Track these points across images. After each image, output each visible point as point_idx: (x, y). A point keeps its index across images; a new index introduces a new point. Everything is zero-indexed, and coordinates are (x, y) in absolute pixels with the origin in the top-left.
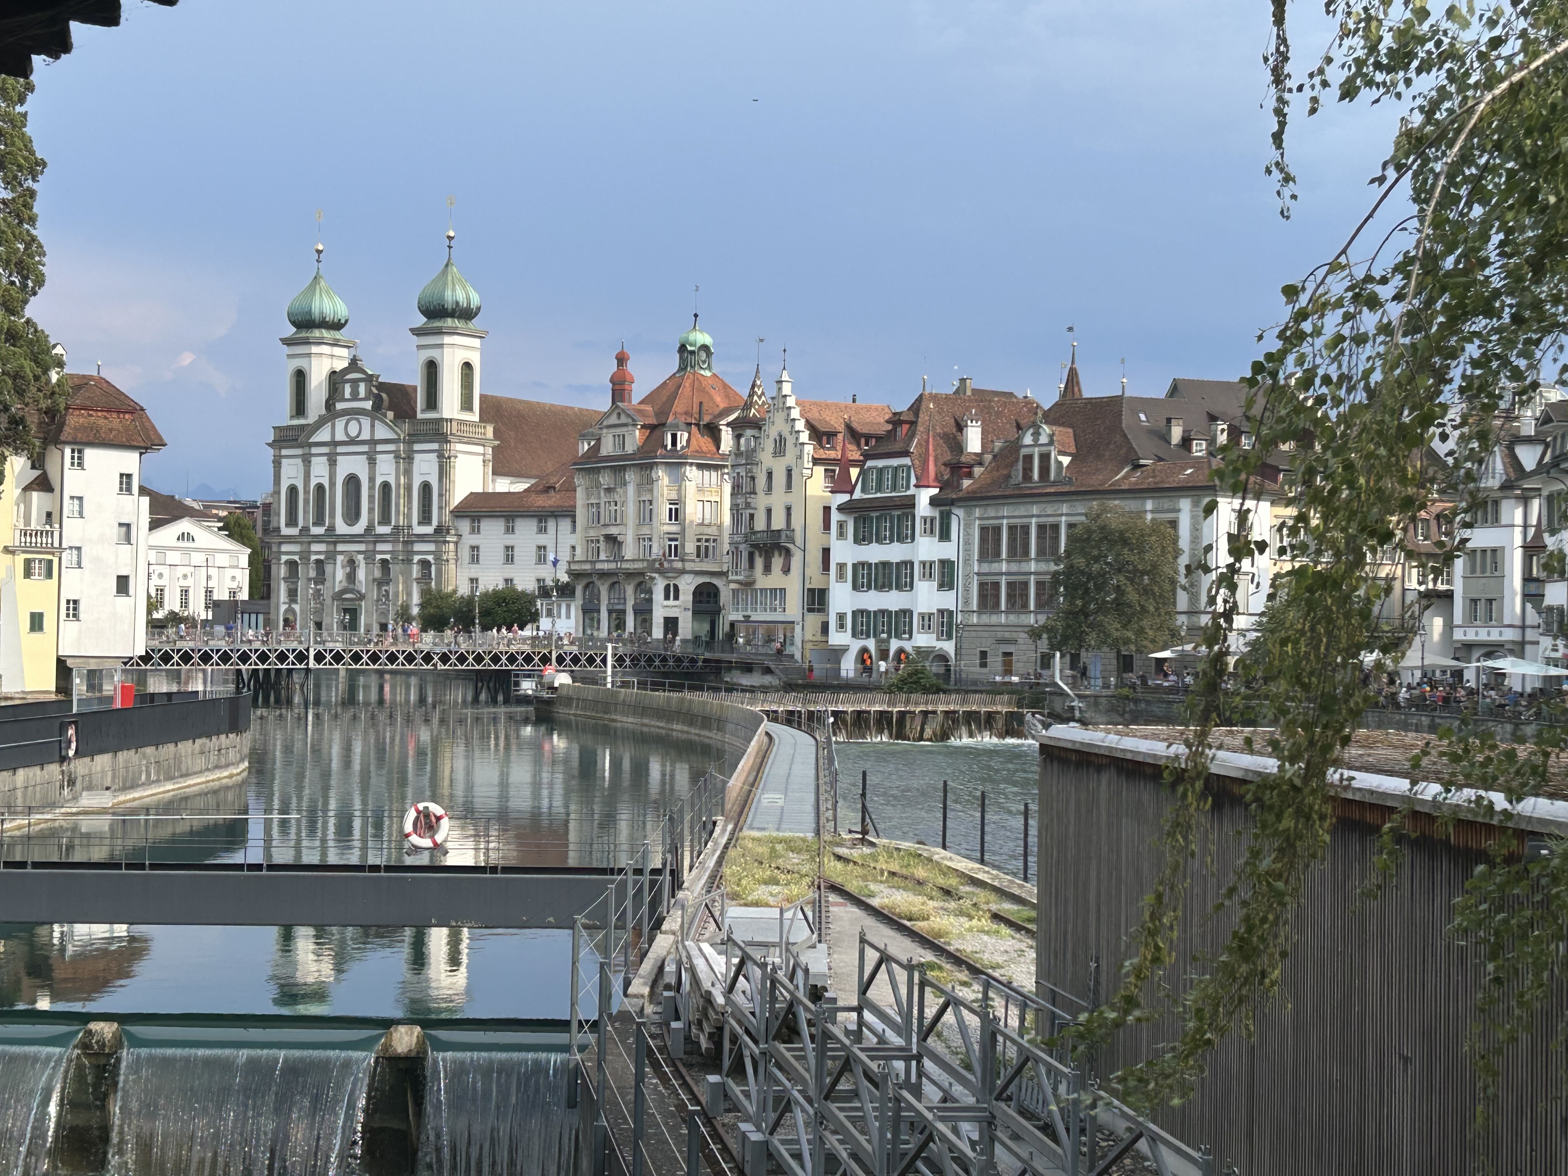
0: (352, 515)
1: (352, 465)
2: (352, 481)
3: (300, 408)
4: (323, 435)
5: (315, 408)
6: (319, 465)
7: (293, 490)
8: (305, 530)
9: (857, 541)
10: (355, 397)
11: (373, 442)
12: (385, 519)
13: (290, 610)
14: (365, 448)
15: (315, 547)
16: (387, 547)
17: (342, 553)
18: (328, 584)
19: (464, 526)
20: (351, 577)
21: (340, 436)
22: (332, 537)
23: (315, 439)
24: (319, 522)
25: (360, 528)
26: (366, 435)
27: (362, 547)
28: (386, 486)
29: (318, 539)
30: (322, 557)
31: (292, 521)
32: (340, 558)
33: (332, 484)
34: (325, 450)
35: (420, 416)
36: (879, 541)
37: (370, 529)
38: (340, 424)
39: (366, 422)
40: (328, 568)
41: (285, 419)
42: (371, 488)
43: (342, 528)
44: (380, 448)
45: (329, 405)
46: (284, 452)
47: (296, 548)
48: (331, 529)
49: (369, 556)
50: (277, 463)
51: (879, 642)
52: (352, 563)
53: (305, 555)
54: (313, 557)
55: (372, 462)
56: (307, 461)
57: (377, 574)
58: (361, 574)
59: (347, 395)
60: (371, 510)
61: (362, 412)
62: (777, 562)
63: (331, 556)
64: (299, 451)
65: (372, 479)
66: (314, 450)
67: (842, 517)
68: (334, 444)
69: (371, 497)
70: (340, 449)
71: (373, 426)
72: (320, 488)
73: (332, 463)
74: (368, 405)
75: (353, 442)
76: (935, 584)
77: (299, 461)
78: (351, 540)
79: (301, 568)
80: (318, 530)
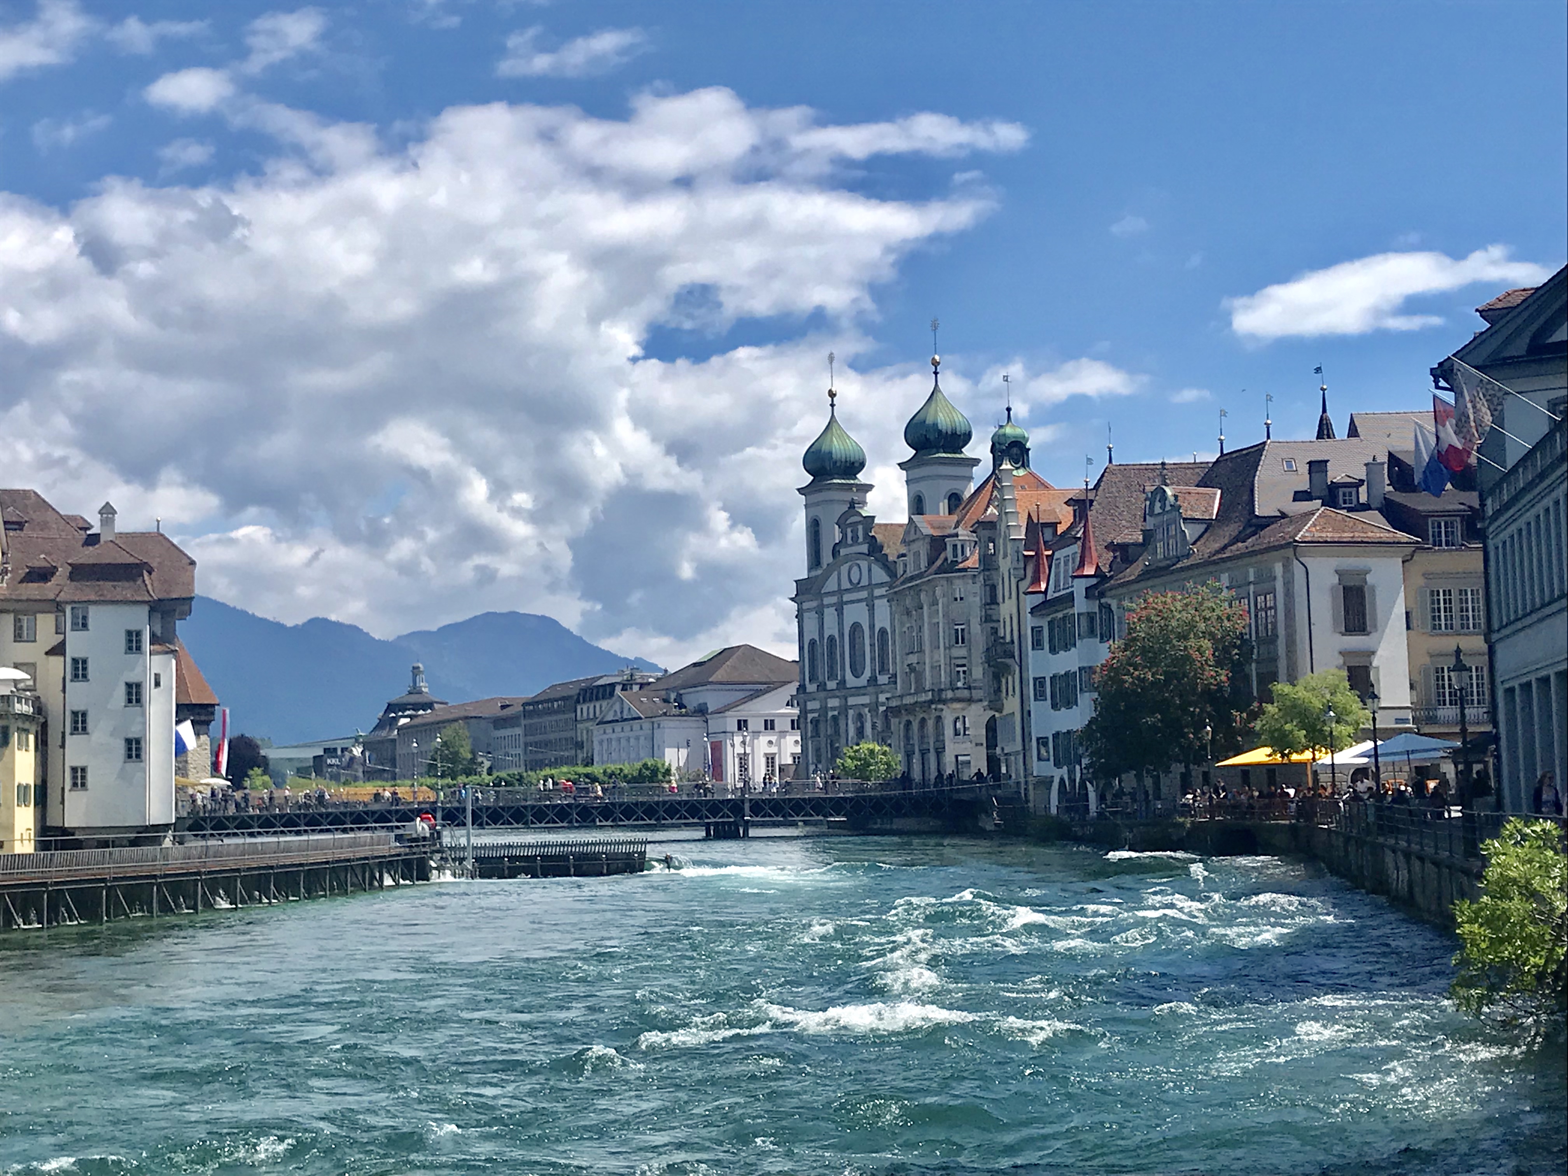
0: (858, 666)
1: (856, 613)
2: (857, 630)
3: (815, 561)
4: (831, 585)
5: (827, 558)
6: (830, 614)
7: (812, 643)
8: (824, 685)
9: (1051, 650)
10: (855, 541)
11: (871, 586)
12: (884, 667)
14: (864, 594)
15: (833, 703)
16: (888, 697)
17: (852, 707)
18: (842, 741)
20: (860, 732)
21: (846, 585)
22: (844, 691)
23: (826, 589)
24: (833, 676)
25: (863, 681)
26: (865, 582)
27: (866, 700)
28: (883, 631)
30: (836, 713)
31: (813, 677)
32: (851, 712)
33: (842, 635)
34: (834, 600)
37: (873, 680)
38: (844, 569)
39: (864, 565)
40: (842, 725)
41: (804, 572)
42: (872, 636)
43: (851, 680)
44: (878, 592)
45: (837, 551)
46: (805, 606)
48: (842, 683)
49: (873, 708)
50: (800, 617)
51: (1069, 770)
52: (860, 717)
53: (823, 712)
54: (830, 714)
55: (871, 608)
56: (820, 612)
57: (880, 727)
58: (869, 728)
59: (849, 540)
60: (873, 659)
61: (860, 556)
63: (844, 710)
64: (814, 604)
65: (872, 627)
66: (826, 601)
67: (1037, 622)
68: (840, 592)
69: (872, 645)
70: (845, 598)
71: (870, 570)
72: (831, 638)
73: (840, 612)
74: (864, 548)
75: (856, 587)
77: (813, 614)
78: (858, 691)
79: (822, 726)
80: (831, 685)
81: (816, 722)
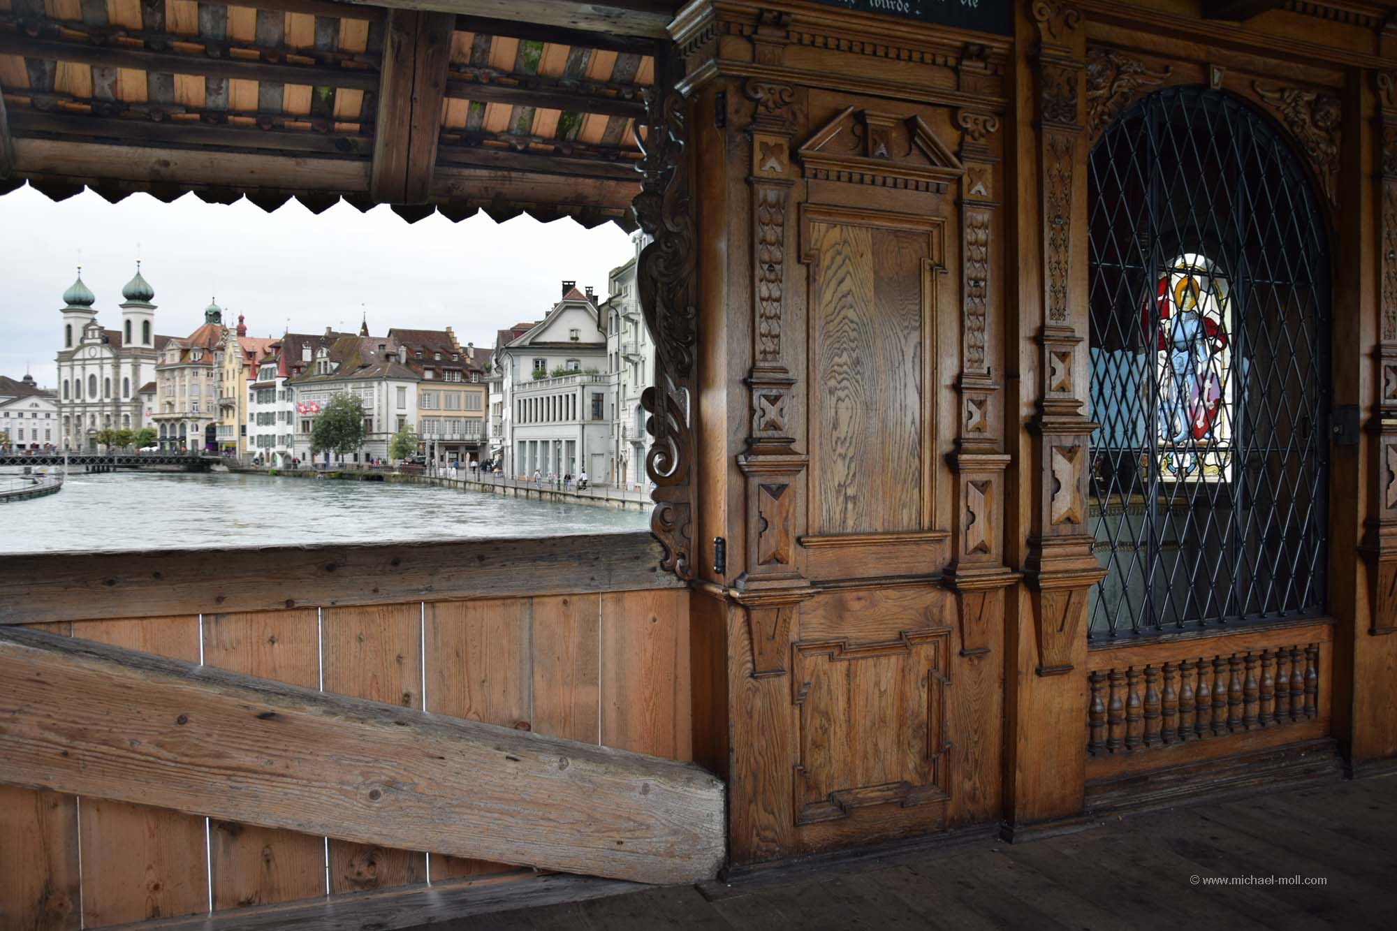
0: (93, 393)
1: (92, 369)
2: (92, 377)
3: (69, 344)
4: (79, 356)
5: (76, 343)
6: (78, 370)
7: (66, 382)
8: (72, 401)
9: (259, 402)
10: (93, 338)
11: (102, 359)
12: (108, 396)
13: (66, 439)
14: (98, 362)
15: (77, 409)
16: (109, 408)
17: (88, 411)
18: (83, 427)
19: (145, 398)
20: (93, 423)
21: (87, 356)
22: (85, 405)
23: (75, 358)
24: (78, 396)
25: (96, 400)
26: (98, 356)
27: (97, 409)
28: (108, 379)
29: (77, 405)
30: (80, 414)
31: (66, 397)
32: (88, 414)
33: (84, 379)
34: (80, 362)
35: (124, 346)
36: (266, 402)
37: (101, 400)
38: (87, 349)
39: (98, 349)
40: (83, 419)
41: (63, 348)
42: (101, 380)
43: (89, 400)
44: (105, 361)
45: (82, 340)
46: (62, 364)
47: (68, 410)
48: (84, 400)
49: (101, 413)
50: (59, 369)
51: (267, 450)
52: (93, 416)
53: (72, 413)
54: (76, 414)
55: (102, 368)
56: (72, 367)
57: (105, 421)
58: (98, 421)
59: (90, 336)
60: (101, 391)
61: (96, 344)
62: (231, 412)
63: (84, 413)
64: (69, 363)
65: (102, 377)
66: (76, 363)
67: (252, 391)
68: (85, 360)
69: (101, 385)
70: (87, 362)
71: (101, 351)
72: (78, 380)
73: (84, 369)
74: (99, 341)
75: (93, 359)
76: (285, 422)
77: (69, 368)
78: (93, 405)
79: (71, 420)
80: (77, 401)
81: (67, 418)
